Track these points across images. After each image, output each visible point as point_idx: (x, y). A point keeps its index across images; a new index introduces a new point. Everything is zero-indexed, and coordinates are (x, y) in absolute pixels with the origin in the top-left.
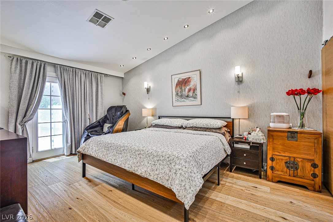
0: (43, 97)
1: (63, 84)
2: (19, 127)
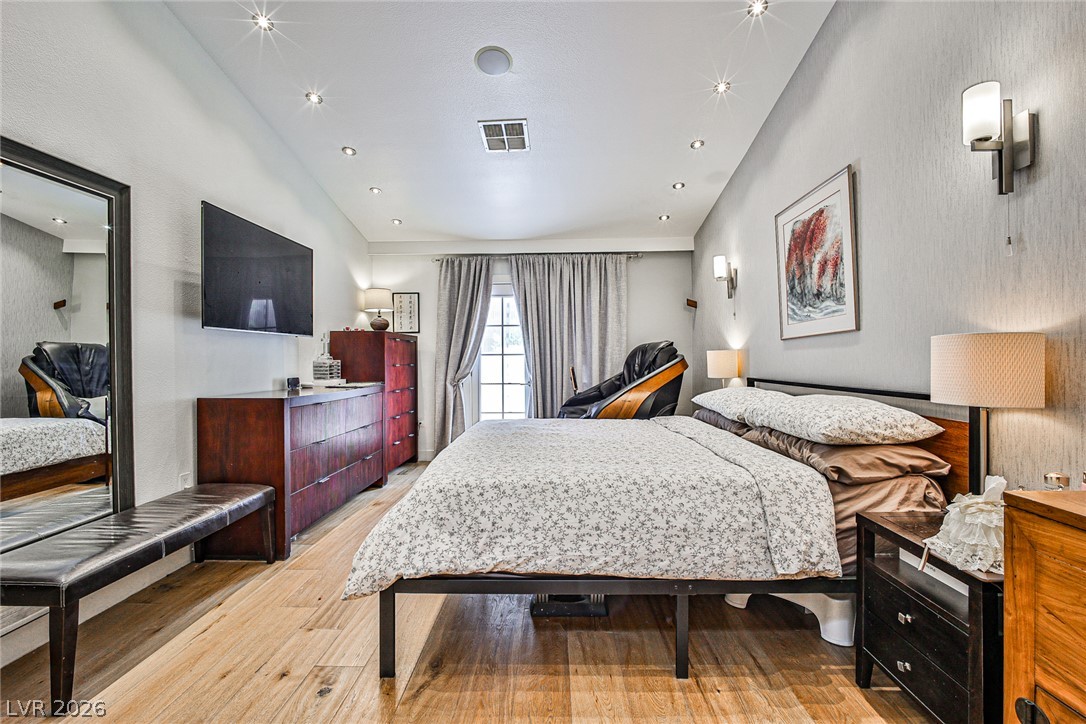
0: (487, 329)
1: (522, 297)
2: (450, 389)
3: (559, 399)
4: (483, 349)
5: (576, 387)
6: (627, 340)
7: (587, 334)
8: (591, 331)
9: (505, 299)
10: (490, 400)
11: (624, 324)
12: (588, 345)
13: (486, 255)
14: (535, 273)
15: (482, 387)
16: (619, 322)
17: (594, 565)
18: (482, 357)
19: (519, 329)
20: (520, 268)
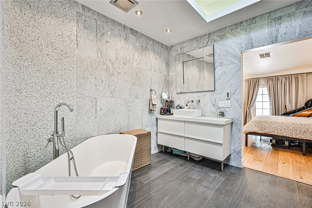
1: (269, 88)
2: (248, 109)
3: (280, 113)
4: (257, 100)
5: (286, 110)
6: (306, 98)
7: (291, 96)
8: (292, 95)
9: (263, 88)
10: (259, 113)
11: (305, 93)
12: (291, 99)
13: (258, 78)
14: (273, 81)
15: (256, 110)
16: (303, 92)
17: (284, 134)
18: (257, 102)
19: (268, 96)
20: (268, 80)
